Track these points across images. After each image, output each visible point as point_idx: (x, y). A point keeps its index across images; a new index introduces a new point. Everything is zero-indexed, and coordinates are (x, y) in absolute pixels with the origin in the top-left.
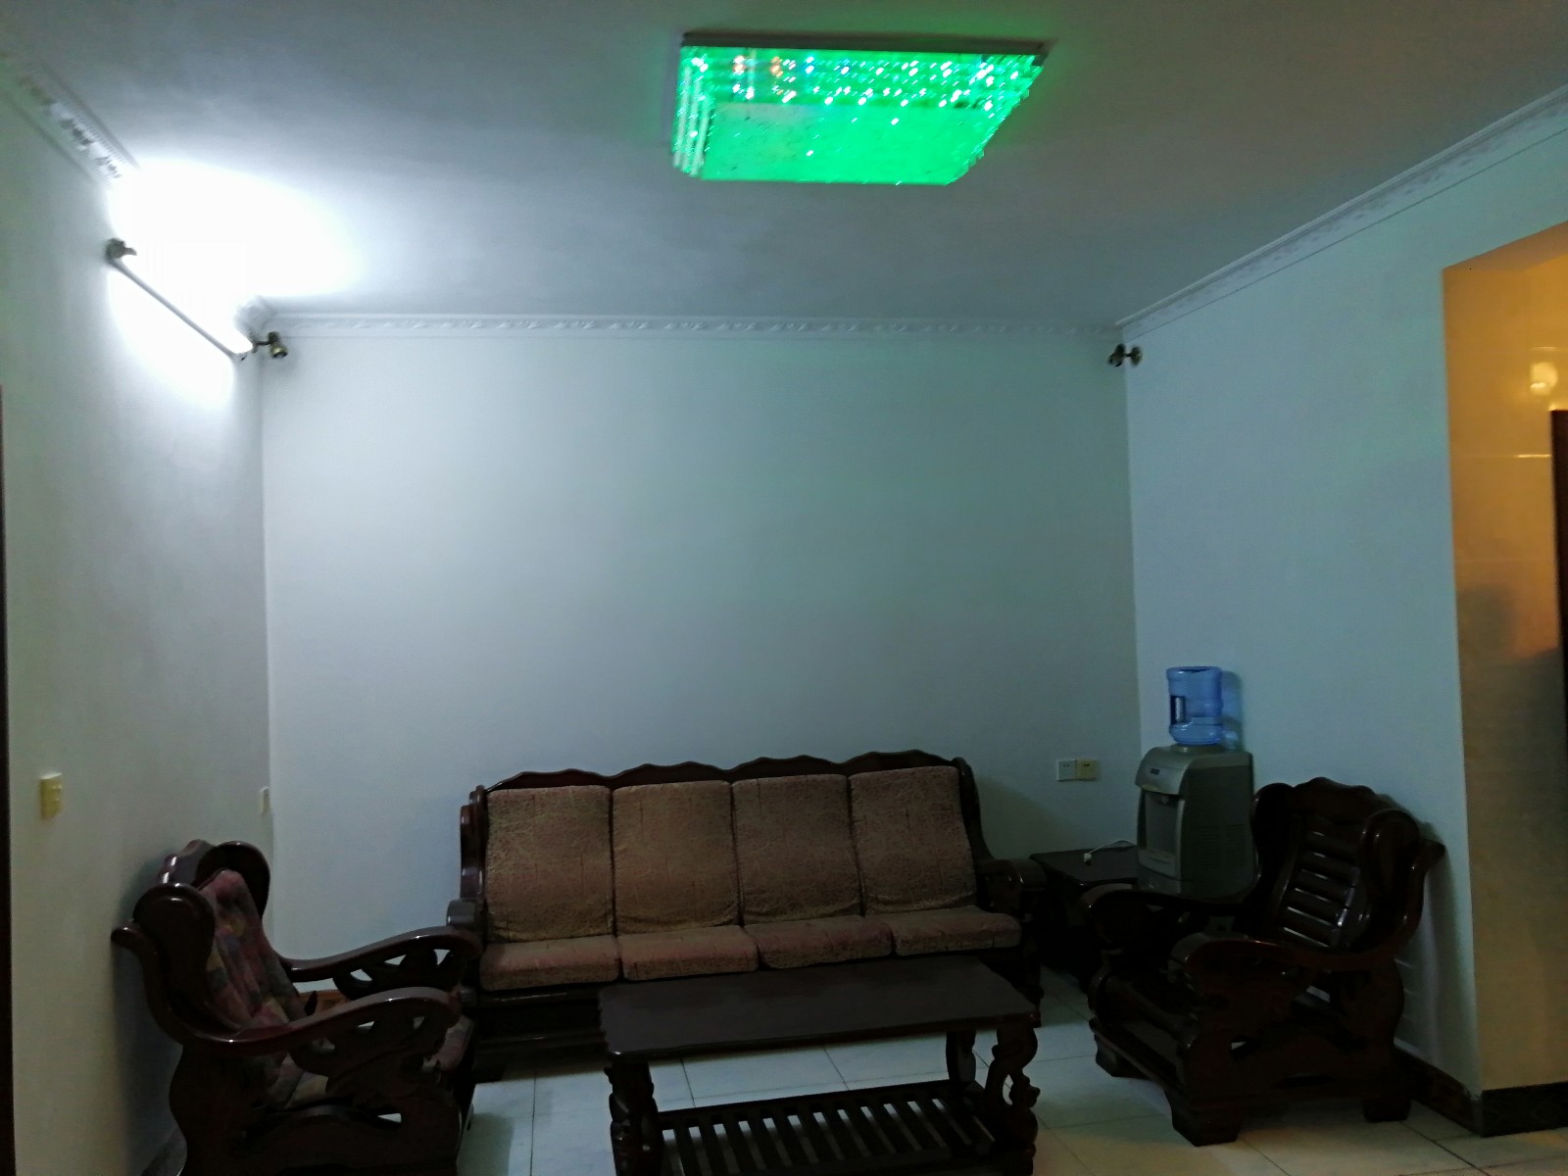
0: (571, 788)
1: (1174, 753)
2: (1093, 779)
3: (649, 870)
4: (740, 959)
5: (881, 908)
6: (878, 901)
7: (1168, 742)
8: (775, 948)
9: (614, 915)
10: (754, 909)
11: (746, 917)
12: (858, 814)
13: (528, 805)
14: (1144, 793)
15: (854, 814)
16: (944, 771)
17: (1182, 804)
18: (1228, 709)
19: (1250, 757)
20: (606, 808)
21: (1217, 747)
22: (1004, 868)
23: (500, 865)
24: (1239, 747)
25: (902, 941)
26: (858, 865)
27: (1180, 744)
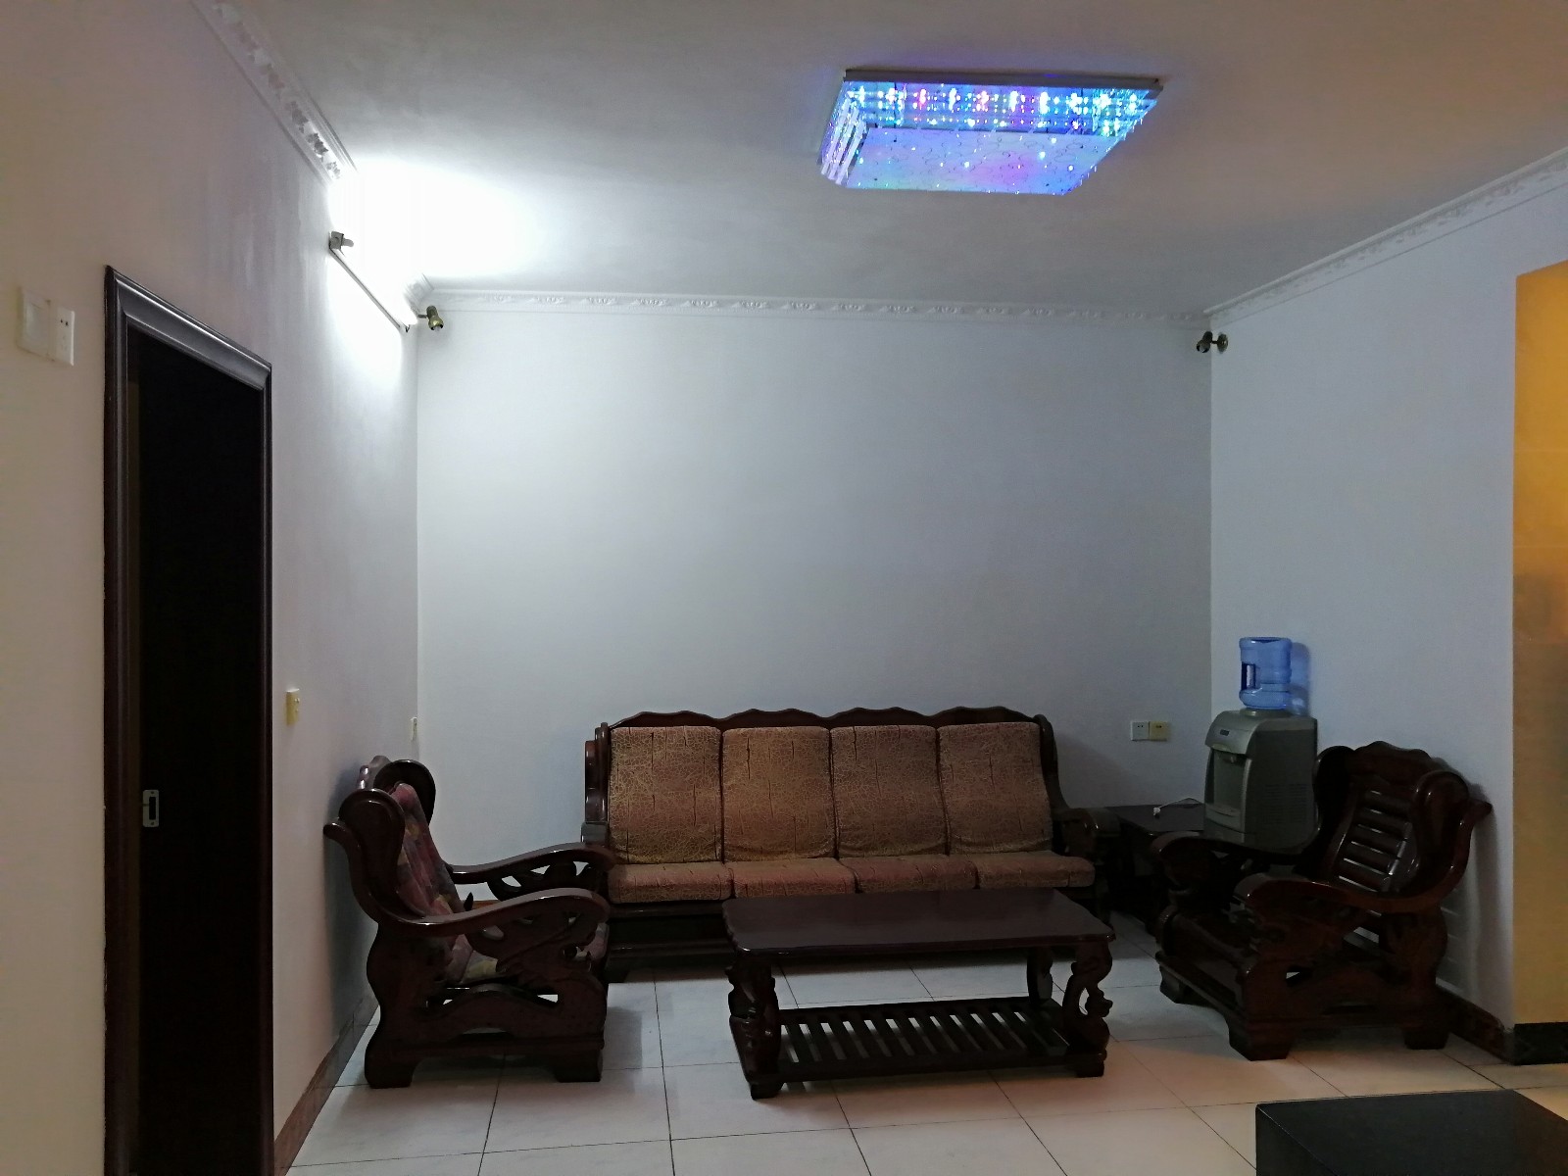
0: (685, 728)
1: (1244, 716)
2: (1165, 740)
3: (755, 805)
4: (839, 886)
5: (965, 848)
6: (961, 842)
7: (1238, 706)
8: (870, 876)
9: (723, 844)
10: (848, 844)
11: (841, 851)
12: (945, 762)
13: (647, 742)
14: (1213, 750)
15: (941, 763)
16: (1027, 726)
17: (1249, 762)
18: (1296, 678)
19: (1315, 722)
20: (717, 747)
21: (1284, 713)
22: (1081, 816)
23: (621, 794)
24: (1305, 713)
25: (986, 877)
26: (944, 810)
27: (1249, 709)
